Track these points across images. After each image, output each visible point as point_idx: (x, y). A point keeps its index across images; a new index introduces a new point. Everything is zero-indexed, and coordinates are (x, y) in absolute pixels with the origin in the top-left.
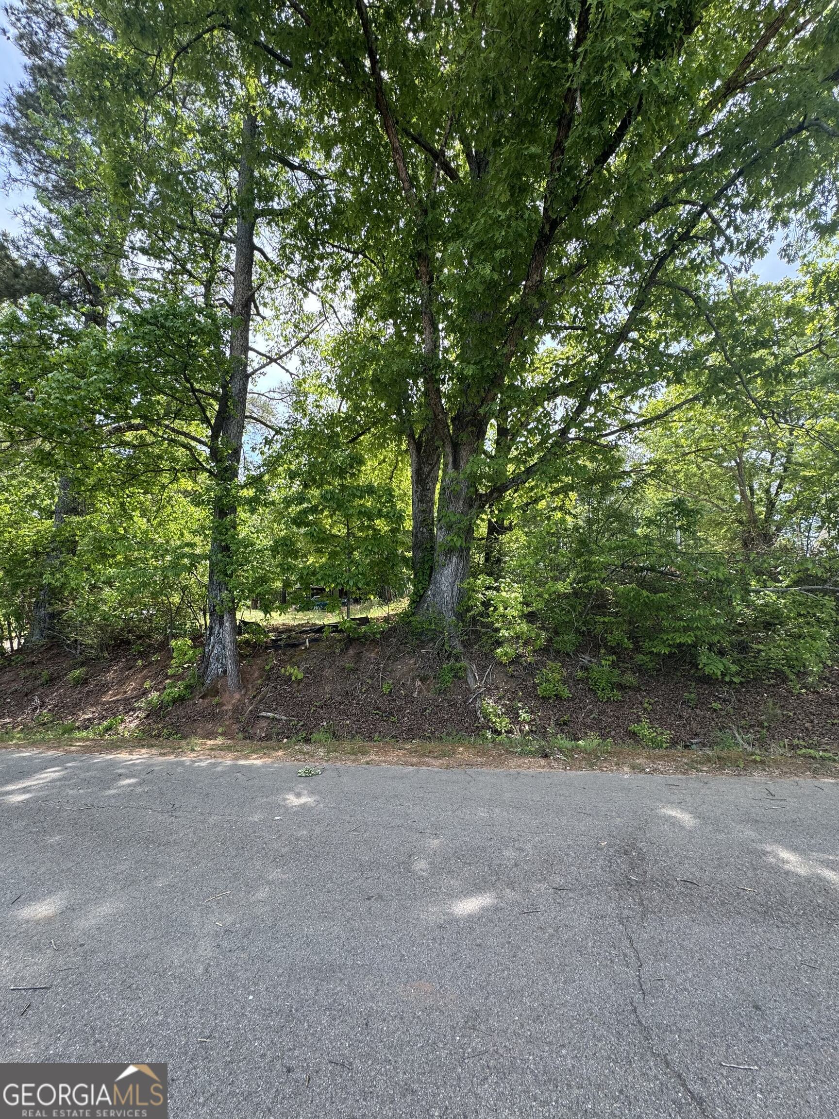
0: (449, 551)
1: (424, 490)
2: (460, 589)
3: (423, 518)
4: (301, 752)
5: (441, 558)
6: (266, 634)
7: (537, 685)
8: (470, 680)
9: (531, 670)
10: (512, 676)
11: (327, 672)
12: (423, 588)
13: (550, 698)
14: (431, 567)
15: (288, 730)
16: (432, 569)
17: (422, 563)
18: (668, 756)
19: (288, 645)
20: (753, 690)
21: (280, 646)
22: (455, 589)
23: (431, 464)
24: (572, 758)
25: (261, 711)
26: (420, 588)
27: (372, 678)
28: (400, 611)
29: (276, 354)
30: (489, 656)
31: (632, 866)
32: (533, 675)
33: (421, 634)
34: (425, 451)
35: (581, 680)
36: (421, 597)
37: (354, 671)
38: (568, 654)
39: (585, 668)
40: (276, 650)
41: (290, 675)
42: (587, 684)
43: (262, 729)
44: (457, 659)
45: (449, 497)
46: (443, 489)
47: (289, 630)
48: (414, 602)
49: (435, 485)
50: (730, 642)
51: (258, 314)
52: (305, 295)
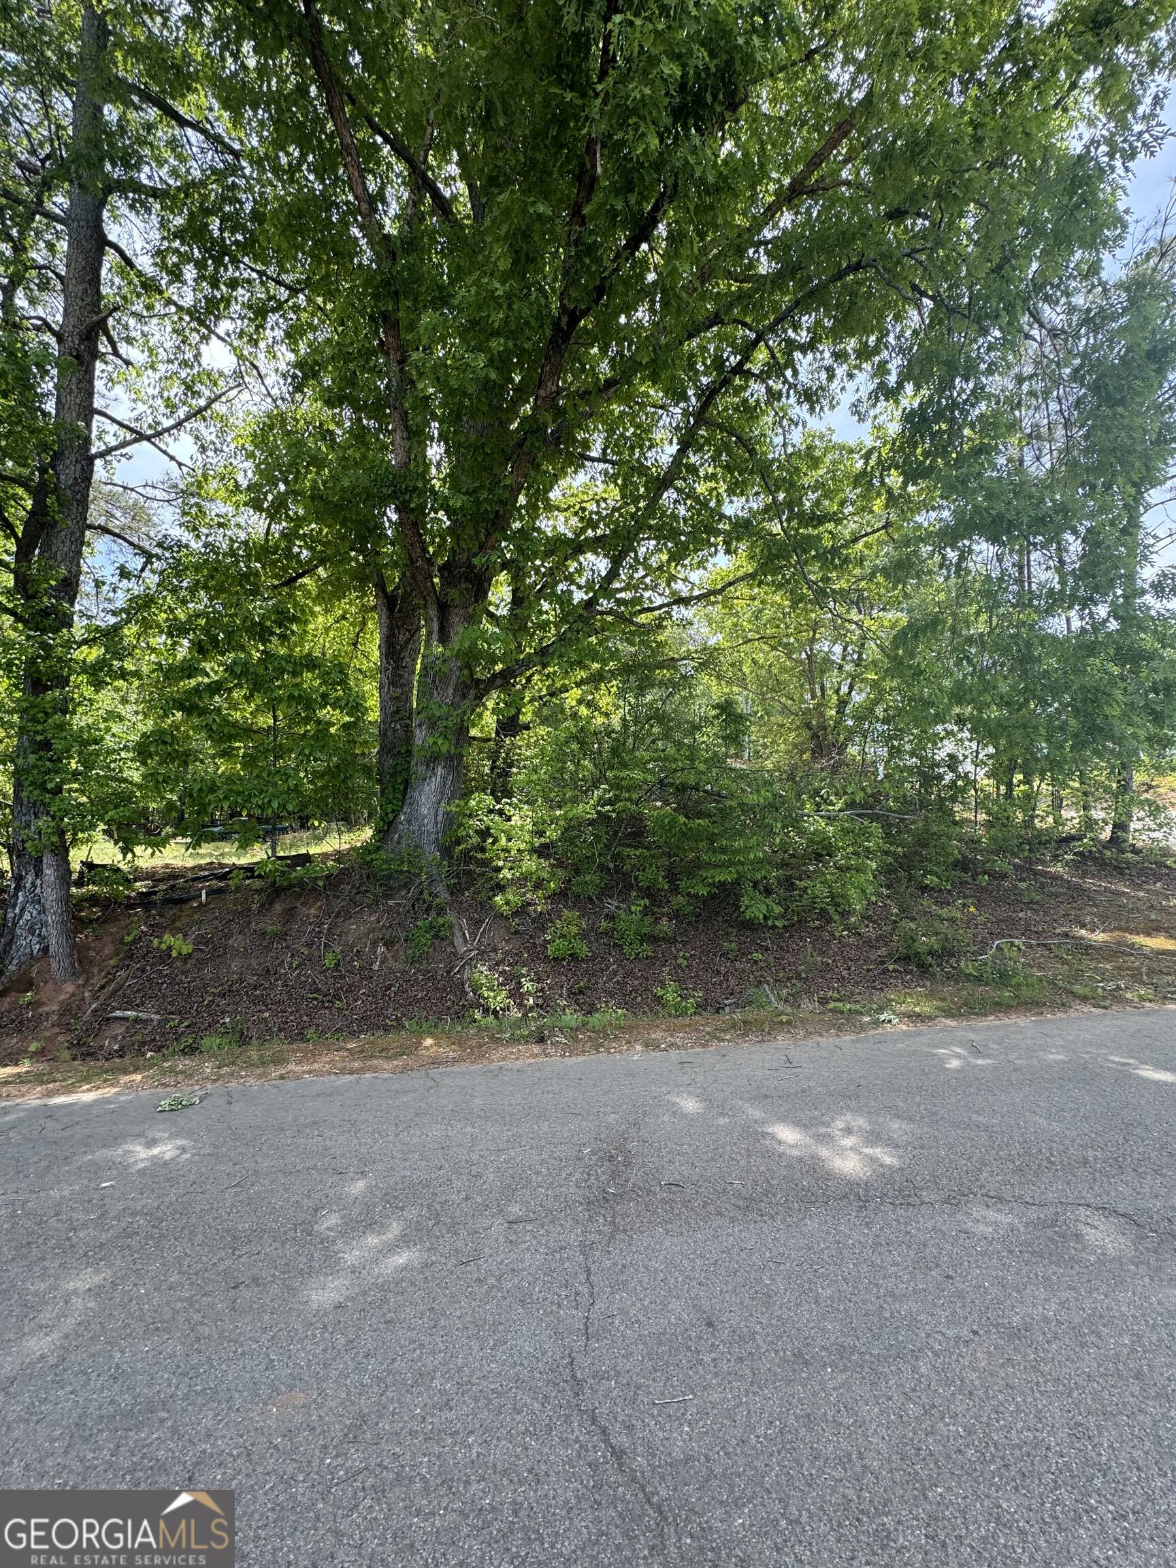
0: (433, 759)
1: (397, 668)
2: (448, 813)
3: (395, 708)
4: (172, 1070)
5: (420, 769)
6: (128, 882)
7: (549, 942)
8: (458, 941)
9: (542, 922)
10: (516, 932)
11: (236, 941)
12: (393, 811)
13: (563, 959)
14: (407, 780)
15: (163, 1035)
16: (407, 783)
17: (393, 775)
18: (690, 1025)
19: (167, 901)
20: (797, 936)
21: (154, 903)
22: (441, 812)
23: (409, 631)
24: (575, 1039)
25: (114, 1009)
26: (389, 810)
27: (309, 945)
28: (359, 844)
29: (150, 426)
30: (485, 906)
31: (614, 1175)
32: (543, 929)
33: (389, 877)
34: (400, 611)
35: (606, 933)
36: (390, 823)
37: (281, 936)
38: (590, 899)
39: (611, 917)
40: (147, 910)
41: (170, 948)
42: (611, 937)
43: (114, 1038)
44: (440, 911)
45: (434, 681)
46: (424, 668)
47: (172, 875)
48: (380, 832)
49: (414, 661)
50: (777, 878)
51: (116, 353)
52: (206, 339)
